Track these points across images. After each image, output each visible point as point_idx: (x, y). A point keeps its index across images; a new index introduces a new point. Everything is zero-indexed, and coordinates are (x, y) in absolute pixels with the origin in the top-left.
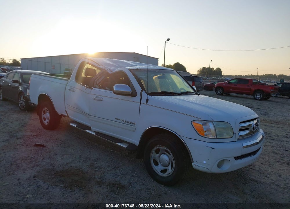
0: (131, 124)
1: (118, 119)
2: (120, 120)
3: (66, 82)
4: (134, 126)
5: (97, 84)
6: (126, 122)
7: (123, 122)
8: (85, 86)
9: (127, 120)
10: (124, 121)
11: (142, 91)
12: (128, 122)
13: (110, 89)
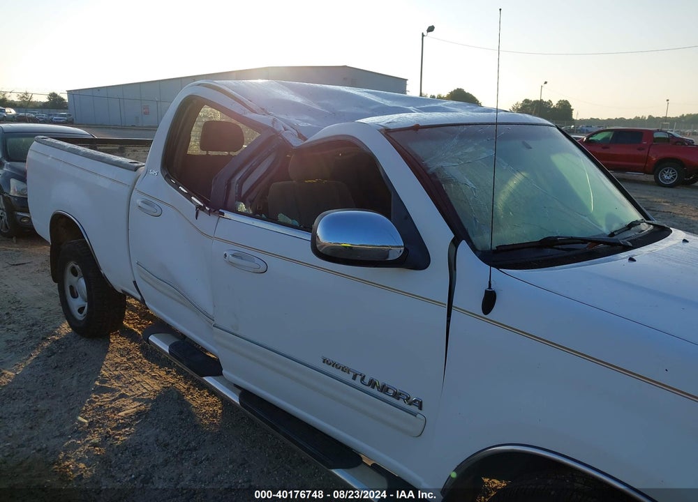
0: (401, 403)
1: (334, 365)
2: (344, 369)
3: (128, 176)
4: (415, 415)
5: (243, 193)
6: (372, 383)
7: (357, 382)
8: (191, 201)
9: (381, 381)
10: (367, 380)
11: (455, 243)
12: (384, 389)
13: (296, 223)
